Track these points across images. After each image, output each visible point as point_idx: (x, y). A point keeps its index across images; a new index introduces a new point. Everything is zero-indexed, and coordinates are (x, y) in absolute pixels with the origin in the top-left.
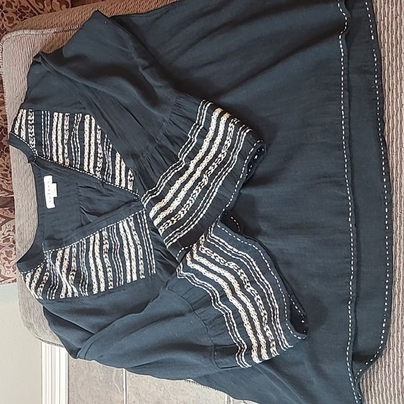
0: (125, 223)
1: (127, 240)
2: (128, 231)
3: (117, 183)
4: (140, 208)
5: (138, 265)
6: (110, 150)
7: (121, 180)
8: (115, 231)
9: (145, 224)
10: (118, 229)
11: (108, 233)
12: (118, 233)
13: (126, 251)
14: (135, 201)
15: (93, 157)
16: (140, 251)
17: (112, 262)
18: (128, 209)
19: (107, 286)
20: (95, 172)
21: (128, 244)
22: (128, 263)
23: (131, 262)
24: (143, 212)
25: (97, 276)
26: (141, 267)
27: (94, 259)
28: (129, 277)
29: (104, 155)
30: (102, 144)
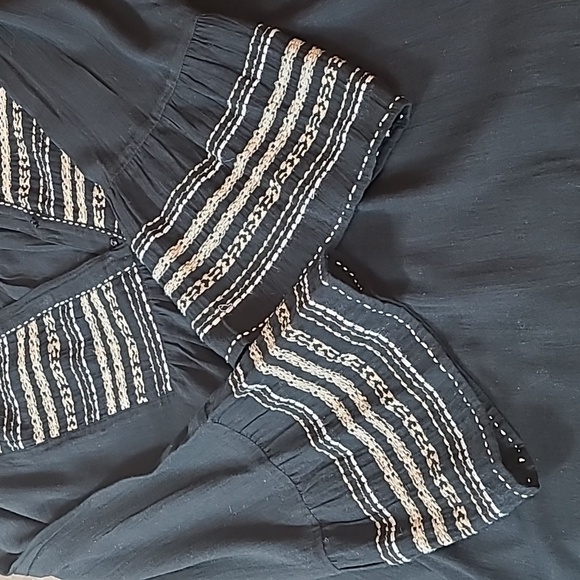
0: (94, 295)
1: (101, 328)
2: (101, 310)
3: (69, 216)
4: (125, 263)
5: (129, 378)
6: (47, 150)
7: (76, 210)
8: (72, 315)
9: (140, 293)
10: (78, 308)
11: (57, 319)
12: (80, 317)
13: (100, 350)
14: (112, 248)
15: (8, 168)
16: (133, 350)
17: (70, 378)
18: (100, 266)
19: (63, 426)
20: (15, 198)
21: (104, 337)
22: (106, 376)
23: (113, 373)
24: (132, 270)
25: (40, 407)
26: (138, 381)
27: (31, 374)
28: (111, 403)
29: (33, 162)
30: (27, 138)
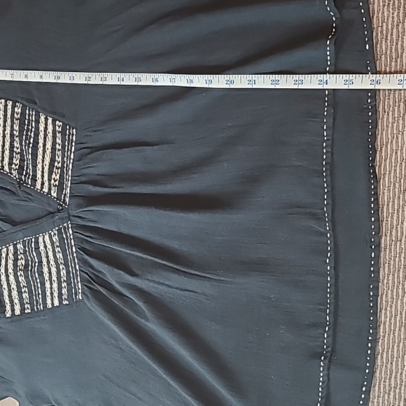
0: (47, 237)
1: (47, 257)
2: (49, 246)
3: (38, 186)
4: (65, 221)
5: (60, 288)
6: (31, 145)
7: (43, 184)
8: (33, 246)
9: (71, 240)
10: (37, 243)
11: (25, 247)
12: (37, 248)
13: (45, 270)
14: (59, 211)
15: (8, 151)
16: (63, 272)
17: (28, 282)
18: (51, 221)
19: (23, 309)
20: (10, 169)
21: (48, 262)
22: (48, 285)
23: (51, 284)
24: (68, 225)
25: (10, 296)
26: (64, 291)
27: (7, 276)
28: (49, 301)
29: (21, 149)
30: (20, 136)
